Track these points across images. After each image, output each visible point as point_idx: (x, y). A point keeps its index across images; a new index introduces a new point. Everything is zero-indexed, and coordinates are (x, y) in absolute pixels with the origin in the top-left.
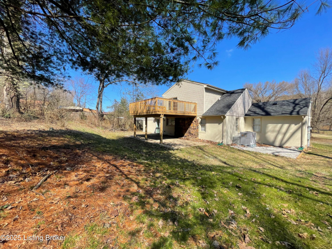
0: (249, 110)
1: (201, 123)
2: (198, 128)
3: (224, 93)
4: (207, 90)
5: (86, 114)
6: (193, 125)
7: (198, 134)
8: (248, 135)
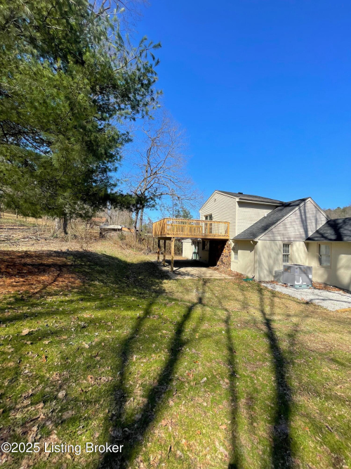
0: (317, 232)
1: (234, 249)
2: (230, 255)
3: (277, 206)
4: (241, 204)
5: (124, 233)
6: (225, 251)
7: (230, 264)
8: (292, 269)
